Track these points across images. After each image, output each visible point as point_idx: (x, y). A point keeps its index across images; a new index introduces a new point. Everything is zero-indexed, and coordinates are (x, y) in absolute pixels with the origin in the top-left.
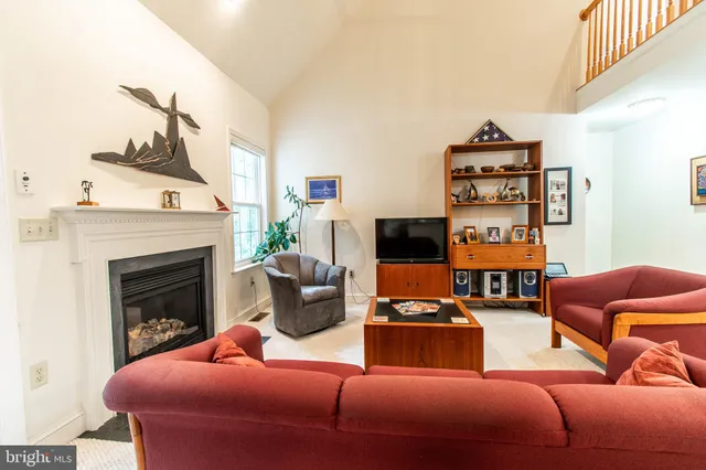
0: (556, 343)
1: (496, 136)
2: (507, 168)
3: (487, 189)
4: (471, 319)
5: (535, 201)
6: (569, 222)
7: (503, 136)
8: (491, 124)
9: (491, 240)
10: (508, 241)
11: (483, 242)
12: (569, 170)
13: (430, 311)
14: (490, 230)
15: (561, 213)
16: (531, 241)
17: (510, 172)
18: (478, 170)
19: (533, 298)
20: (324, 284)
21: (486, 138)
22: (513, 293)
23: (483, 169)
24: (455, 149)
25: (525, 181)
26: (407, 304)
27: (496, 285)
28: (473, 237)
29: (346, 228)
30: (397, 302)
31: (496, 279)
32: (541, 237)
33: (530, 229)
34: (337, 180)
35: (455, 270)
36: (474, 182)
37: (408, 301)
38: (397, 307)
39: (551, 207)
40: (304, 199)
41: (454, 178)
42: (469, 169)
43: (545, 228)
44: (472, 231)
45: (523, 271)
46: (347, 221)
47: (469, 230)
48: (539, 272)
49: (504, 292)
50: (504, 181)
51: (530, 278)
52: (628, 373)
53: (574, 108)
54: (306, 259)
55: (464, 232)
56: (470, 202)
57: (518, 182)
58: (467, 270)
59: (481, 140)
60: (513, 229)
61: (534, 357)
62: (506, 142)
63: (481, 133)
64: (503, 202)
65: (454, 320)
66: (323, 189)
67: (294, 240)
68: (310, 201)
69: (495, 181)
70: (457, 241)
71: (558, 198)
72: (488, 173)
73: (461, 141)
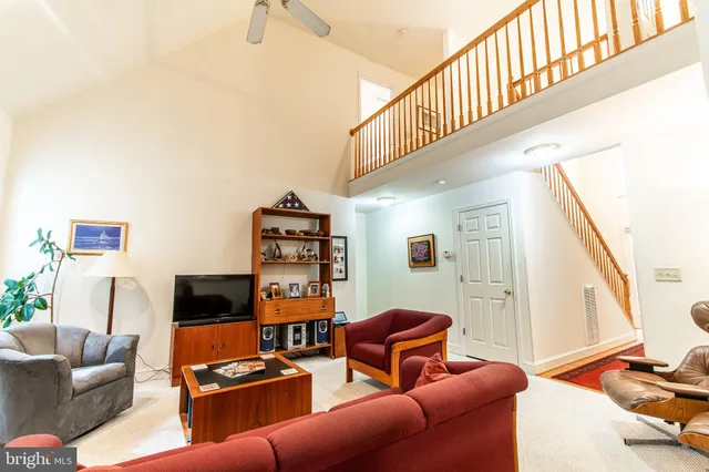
0: (350, 378)
1: (297, 205)
2: (306, 233)
3: (289, 249)
4: (297, 368)
5: (325, 262)
6: (346, 279)
7: (302, 206)
8: (293, 194)
9: (293, 295)
10: (305, 295)
11: (284, 298)
12: (345, 238)
13: (257, 369)
14: (291, 286)
15: (341, 272)
16: (322, 295)
17: (307, 236)
18: (282, 231)
19: (325, 344)
20: (101, 362)
21: (289, 205)
22: (310, 342)
23: (288, 232)
24: (266, 212)
25: (317, 244)
26: (230, 366)
27: (298, 336)
28: (277, 293)
29: (131, 286)
30: (219, 366)
31: (297, 330)
32: (330, 291)
33: (322, 285)
34: (123, 228)
35: (262, 326)
36: (279, 242)
37: (230, 363)
38: (220, 371)
39: (335, 266)
40: (64, 248)
41: (263, 237)
42: (275, 230)
43: (333, 283)
44: (276, 287)
45: (318, 321)
46: (133, 279)
47: (274, 287)
48: (329, 320)
49: (304, 342)
50: (303, 244)
51: (323, 327)
52: (420, 378)
53: (348, 193)
54: (68, 332)
55: (270, 288)
56: (275, 260)
57: (312, 245)
58: (272, 325)
59: (285, 207)
60: (309, 285)
61: (336, 394)
62: (303, 211)
63: (285, 201)
64: (302, 262)
65: (284, 372)
66: (97, 237)
67: (43, 305)
68: (73, 251)
69: (296, 242)
70: (264, 298)
71: (339, 260)
72: (291, 235)
73: (269, 205)
